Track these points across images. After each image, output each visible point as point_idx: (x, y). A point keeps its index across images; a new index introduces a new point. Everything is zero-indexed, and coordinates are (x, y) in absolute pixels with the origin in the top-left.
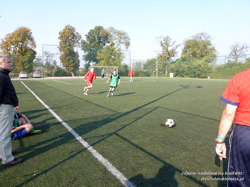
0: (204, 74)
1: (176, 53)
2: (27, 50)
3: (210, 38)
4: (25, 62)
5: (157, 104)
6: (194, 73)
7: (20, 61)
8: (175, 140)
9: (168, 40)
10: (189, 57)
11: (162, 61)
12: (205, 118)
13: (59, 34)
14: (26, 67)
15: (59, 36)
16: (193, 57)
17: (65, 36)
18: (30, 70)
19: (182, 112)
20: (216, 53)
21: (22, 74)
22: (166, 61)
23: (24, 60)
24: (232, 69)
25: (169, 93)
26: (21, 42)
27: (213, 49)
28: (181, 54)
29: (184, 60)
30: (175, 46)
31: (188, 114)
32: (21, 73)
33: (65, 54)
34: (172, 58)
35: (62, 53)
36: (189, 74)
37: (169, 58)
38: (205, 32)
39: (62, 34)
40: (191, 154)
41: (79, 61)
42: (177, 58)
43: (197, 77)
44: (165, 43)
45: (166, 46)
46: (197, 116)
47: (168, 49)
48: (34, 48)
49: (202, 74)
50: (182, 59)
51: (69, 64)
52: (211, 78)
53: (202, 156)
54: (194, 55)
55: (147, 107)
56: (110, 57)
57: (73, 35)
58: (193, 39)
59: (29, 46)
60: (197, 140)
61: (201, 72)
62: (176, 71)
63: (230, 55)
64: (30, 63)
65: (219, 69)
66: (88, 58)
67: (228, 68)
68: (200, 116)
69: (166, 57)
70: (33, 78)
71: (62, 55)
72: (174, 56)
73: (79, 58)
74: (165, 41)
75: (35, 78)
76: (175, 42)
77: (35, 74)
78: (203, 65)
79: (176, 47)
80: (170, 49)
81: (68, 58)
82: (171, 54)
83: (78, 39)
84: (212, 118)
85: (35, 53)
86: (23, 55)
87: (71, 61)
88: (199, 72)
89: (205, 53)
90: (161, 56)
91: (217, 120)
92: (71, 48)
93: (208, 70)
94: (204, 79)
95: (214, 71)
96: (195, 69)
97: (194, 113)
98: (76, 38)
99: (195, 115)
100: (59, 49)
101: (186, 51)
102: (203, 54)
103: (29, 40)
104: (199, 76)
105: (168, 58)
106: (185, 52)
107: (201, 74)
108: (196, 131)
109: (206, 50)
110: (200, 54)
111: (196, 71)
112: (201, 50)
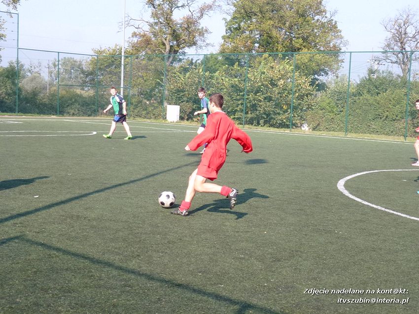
0: (286, 111)
1: (201, 34)
6: (254, 107)
10: (250, 50)
11: (150, 59)
16: (261, 50)
20: (339, 42)
24: (378, 98)
27: (331, 27)
28: (223, 37)
29: (230, 59)
34: (187, 50)
36: (234, 112)
37: (176, 52)
43: (262, 121)
49: (279, 114)
50: (227, 59)
52: (314, 129)
54: (268, 43)
61: (278, 105)
62: (191, 98)
63: (385, 52)
65: (342, 96)
67: (368, 96)
69: (164, 44)
72: (195, 44)
89: (301, 41)
90: (147, 42)
94: (287, 131)
95: (324, 104)
96: (257, 92)
102: (298, 42)
105: (173, 51)
106: (234, 30)
107: (275, 114)
109: (307, 30)
110: (287, 43)
111: (260, 101)
112: (291, 28)
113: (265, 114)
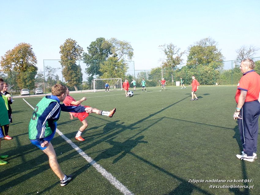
0: (211, 80)
1: (181, 61)
2: (28, 66)
3: (215, 43)
4: (26, 79)
5: (162, 114)
6: (201, 80)
7: (21, 77)
8: (180, 150)
9: (172, 48)
10: (195, 64)
11: (167, 69)
12: (211, 126)
13: (60, 48)
14: (27, 84)
15: (60, 50)
16: (199, 63)
17: (66, 50)
18: (32, 87)
19: (188, 121)
20: (223, 58)
21: (23, 92)
22: (171, 69)
23: (25, 77)
25: (175, 103)
26: (22, 58)
27: (220, 54)
28: (187, 61)
29: (190, 67)
30: (179, 53)
31: (194, 123)
32: (23, 90)
33: (67, 68)
34: (177, 66)
35: (64, 67)
38: (210, 38)
39: (63, 48)
40: (196, 164)
41: (81, 75)
42: (183, 66)
43: (204, 84)
44: (169, 51)
45: (171, 54)
46: (204, 124)
47: (173, 57)
48: (35, 63)
49: (209, 81)
50: (188, 67)
51: (72, 78)
52: (219, 84)
53: (207, 165)
54: (200, 61)
55: (152, 118)
56: (113, 69)
57: (75, 49)
58: (198, 45)
59: (30, 62)
60: (203, 150)
61: (208, 78)
63: (238, 59)
64: (32, 79)
65: (227, 74)
66: (91, 71)
67: (236, 73)
68: (207, 125)
69: (171, 65)
70: (35, 94)
71: (64, 69)
72: (180, 64)
73: (82, 72)
74: (169, 49)
75: (37, 94)
76: (180, 49)
77: (37, 90)
78: (209, 71)
79: (181, 54)
80: (174, 57)
81: (70, 72)
82: (176, 61)
83: (79, 52)
84: (219, 125)
85: (36, 69)
86: (24, 71)
87: (74, 75)
88: (206, 79)
89: (211, 59)
90: (166, 65)
91: (223, 128)
92: (73, 61)
93: (215, 76)
94: (211, 86)
95: (222, 77)
96: (202, 75)
97: (200, 122)
98: (77, 52)
99: (201, 124)
100: (60, 64)
101: (192, 58)
102: (210, 60)
103: (30, 56)
104: (206, 83)
105: (174, 66)
106: (190, 59)
107: (208, 81)
108: (202, 140)
109: (212, 56)
110: (206, 60)
111: (203, 78)
112: (207, 56)
113: (205, 81)
